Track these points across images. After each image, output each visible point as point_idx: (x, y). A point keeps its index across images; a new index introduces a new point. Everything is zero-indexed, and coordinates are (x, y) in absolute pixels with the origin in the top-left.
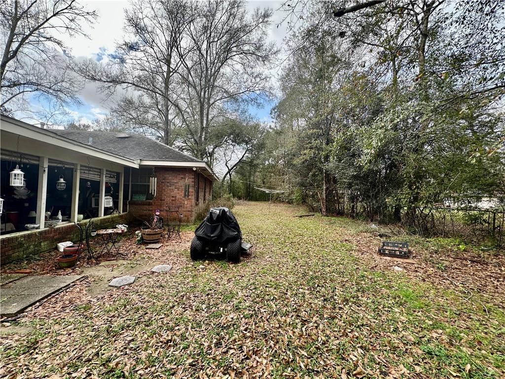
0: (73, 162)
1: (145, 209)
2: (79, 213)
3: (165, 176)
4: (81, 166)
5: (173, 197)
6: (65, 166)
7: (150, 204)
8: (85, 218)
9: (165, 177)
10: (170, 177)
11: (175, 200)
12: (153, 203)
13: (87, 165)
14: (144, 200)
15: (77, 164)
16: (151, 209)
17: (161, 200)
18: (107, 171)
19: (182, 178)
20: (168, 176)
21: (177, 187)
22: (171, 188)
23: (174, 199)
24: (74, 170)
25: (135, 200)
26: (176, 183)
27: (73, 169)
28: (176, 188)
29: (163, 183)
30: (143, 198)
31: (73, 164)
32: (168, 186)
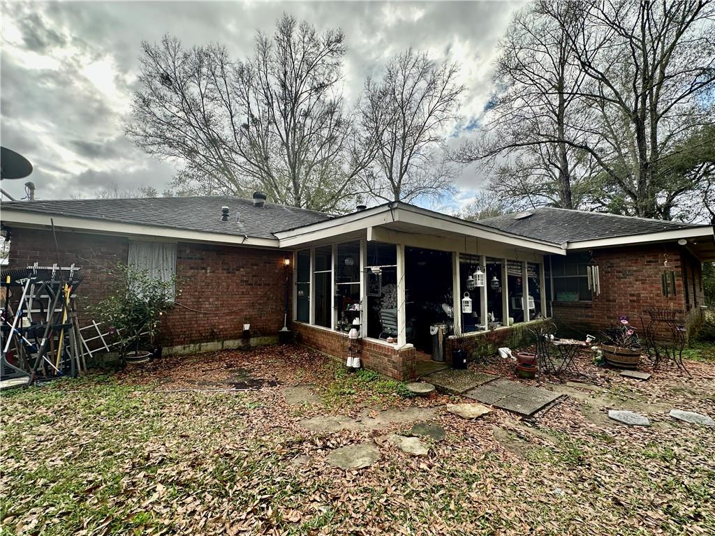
0: (501, 257)
1: (579, 314)
2: (510, 316)
3: (612, 261)
4: (508, 261)
5: (632, 295)
6: (497, 263)
7: (587, 307)
8: (515, 322)
9: (611, 264)
10: (622, 263)
11: (638, 301)
12: (593, 306)
13: (515, 259)
14: (577, 300)
15: (504, 259)
16: (590, 314)
17: (609, 301)
18: (528, 263)
19: (650, 262)
20: (618, 260)
21: (640, 278)
22: (626, 280)
23: (635, 298)
24: (502, 266)
25: (561, 300)
26: (636, 271)
27: (500, 265)
28: (637, 280)
29: (609, 272)
30: (573, 298)
31: (500, 260)
32: (620, 278)
